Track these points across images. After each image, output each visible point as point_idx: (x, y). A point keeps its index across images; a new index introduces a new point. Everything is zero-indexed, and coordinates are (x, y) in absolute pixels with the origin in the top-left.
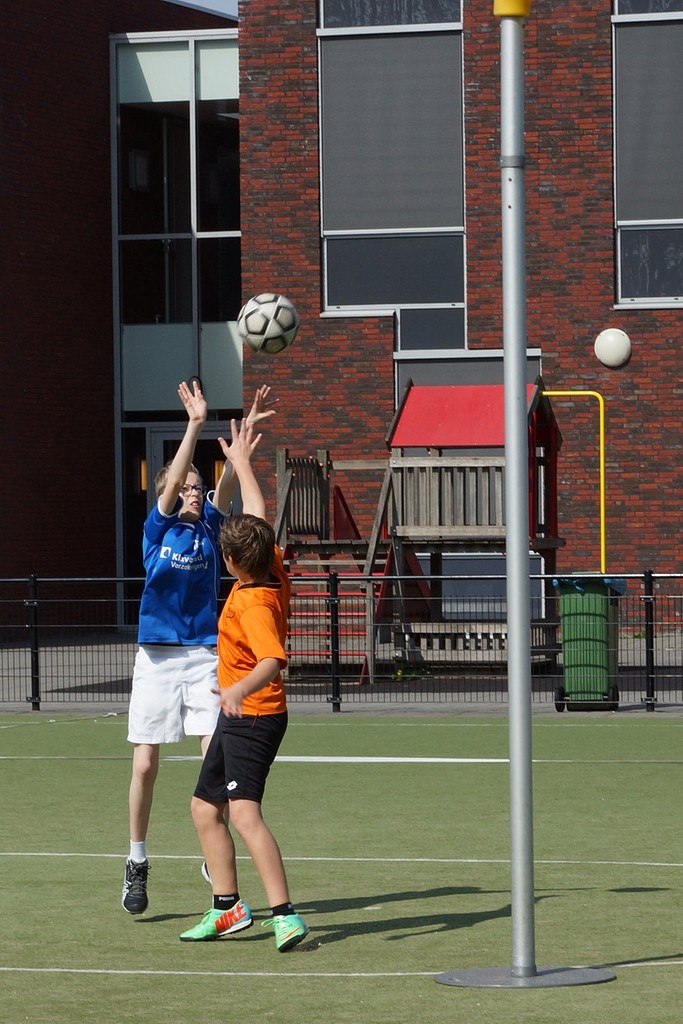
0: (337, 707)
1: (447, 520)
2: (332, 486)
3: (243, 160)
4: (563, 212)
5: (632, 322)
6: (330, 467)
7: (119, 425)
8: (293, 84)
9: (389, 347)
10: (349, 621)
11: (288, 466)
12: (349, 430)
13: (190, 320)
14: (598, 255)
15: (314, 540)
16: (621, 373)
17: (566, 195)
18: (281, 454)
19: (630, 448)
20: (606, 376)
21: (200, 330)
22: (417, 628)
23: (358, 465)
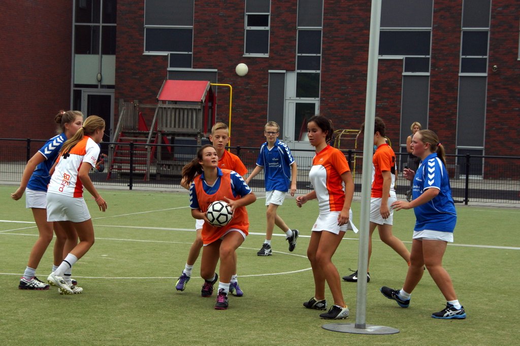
0: (131, 188)
4: (227, 23)
6: (138, 106)
7: (72, 88)
9: (165, 66)
10: (138, 159)
11: (123, 105)
13: (98, 54)
15: (131, 131)
16: (245, 79)
17: (228, 17)
18: (121, 101)
20: (240, 80)
21: (102, 57)
23: (148, 106)
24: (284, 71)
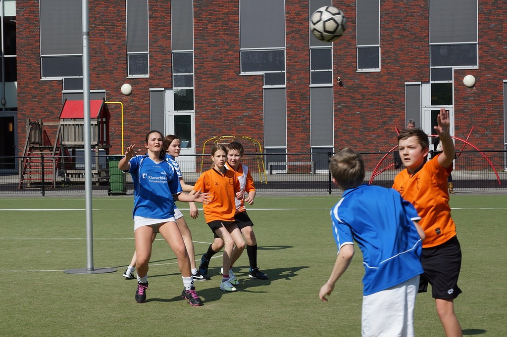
0: (44, 195)
1: (77, 140)
2: (43, 130)
3: (17, 34)
4: (112, 50)
5: (132, 82)
6: (42, 124)
8: (32, 12)
9: (61, 89)
10: (47, 170)
11: (30, 124)
12: (49, 114)
13: (2, 81)
14: (122, 62)
15: (38, 146)
16: (129, 97)
17: (113, 44)
18: (28, 120)
19: (131, 119)
20: (125, 97)
21: (5, 84)
22: (68, 172)
23: (51, 124)
24: (163, 89)
